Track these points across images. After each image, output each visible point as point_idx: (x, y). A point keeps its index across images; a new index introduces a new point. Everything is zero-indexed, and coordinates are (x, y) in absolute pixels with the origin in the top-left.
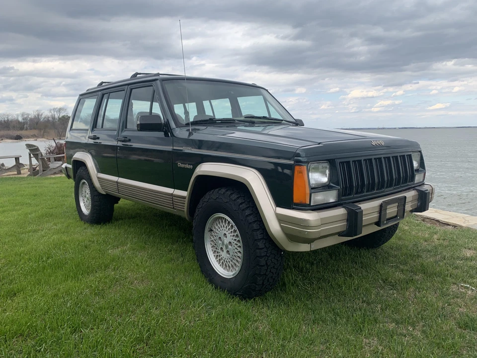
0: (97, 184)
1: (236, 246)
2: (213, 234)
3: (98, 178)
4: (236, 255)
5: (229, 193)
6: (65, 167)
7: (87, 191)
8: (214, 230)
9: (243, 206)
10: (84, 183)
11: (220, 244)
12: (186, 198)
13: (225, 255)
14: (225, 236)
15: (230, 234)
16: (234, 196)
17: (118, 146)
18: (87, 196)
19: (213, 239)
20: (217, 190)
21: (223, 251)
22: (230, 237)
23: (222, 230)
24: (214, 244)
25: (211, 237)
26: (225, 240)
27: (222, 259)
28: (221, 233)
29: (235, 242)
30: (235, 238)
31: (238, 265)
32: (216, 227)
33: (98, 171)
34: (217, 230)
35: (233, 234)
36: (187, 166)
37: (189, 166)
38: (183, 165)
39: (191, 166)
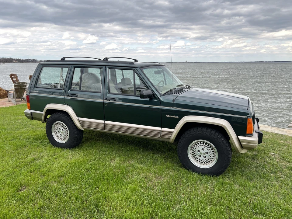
0: (78, 124)
1: (211, 154)
2: (193, 149)
3: (79, 121)
4: (210, 157)
5: (209, 130)
6: (30, 112)
7: (62, 128)
8: (194, 147)
9: (220, 136)
10: (57, 123)
11: (199, 153)
12: (172, 132)
13: (202, 158)
14: (203, 149)
15: (207, 149)
16: (213, 132)
17: (106, 103)
18: (61, 131)
19: (192, 151)
20: (200, 129)
21: (201, 156)
22: (206, 150)
23: (200, 147)
24: (193, 154)
25: (191, 150)
26: (202, 152)
27: (199, 160)
28: (200, 148)
29: (210, 152)
30: (210, 150)
31: (212, 162)
32: (196, 146)
33: (78, 116)
34: (197, 147)
35: (209, 148)
36: (174, 117)
37: (176, 117)
38: (170, 116)
39: (178, 117)
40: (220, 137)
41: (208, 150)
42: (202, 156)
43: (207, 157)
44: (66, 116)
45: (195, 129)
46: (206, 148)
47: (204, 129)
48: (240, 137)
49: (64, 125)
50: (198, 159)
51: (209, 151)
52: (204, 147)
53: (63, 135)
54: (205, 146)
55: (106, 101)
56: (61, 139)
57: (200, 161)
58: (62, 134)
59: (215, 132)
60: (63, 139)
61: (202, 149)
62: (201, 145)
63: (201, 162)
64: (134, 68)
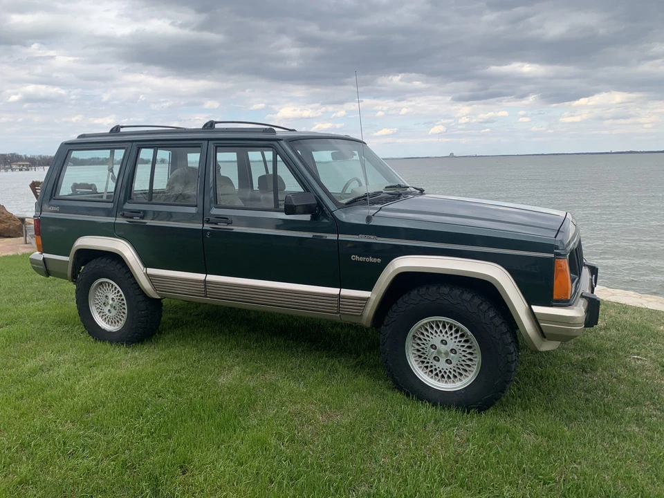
0: (145, 284)
1: (463, 353)
2: (419, 341)
3: (148, 276)
4: (463, 363)
5: (457, 292)
6: (42, 259)
7: (111, 296)
8: (421, 337)
9: (484, 307)
10: (101, 283)
11: (434, 352)
12: (367, 299)
13: (442, 365)
14: (444, 342)
15: (454, 340)
16: (467, 296)
17: (208, 230)
18: (111, 302)
19: (417, 347)
20: (433, 289)
21: (438, 361)
22: (452, 343)
23: (437, 335)
24: (419, 353)
25: (414, 345)
26: (442, 348)
27: (436, 369)
28: (436, 340)
29: (463, 349)
30: (462, 344)
31: (467, 374)
32: (425, 333)
33: (146, 265)
34: (428, 336)
35: (458, 339)
36: (370, 259)
37: (375, 260)
38: (361, 259)
39: (379, 260)
40: (485, 309)
41: (457, 344)
42: (443, 360)
43: (454, 363)
44: (119, 266)
45: (423, 290)
46: (450, 338)
47: (445, 290)
48: (536, 309)
49: (116, 288)
50: (433, 369)
51: (459, 347)
52: (446, 336)
53: (114, 312)
54: (449, 333)
55: (207, 227)
56: (110, 323)
57: (438, 371)
58: (112, 310)
59: (473, 297)
60: (115, 323)
61: (442, 341)
62: (438, 331)
63: (440, 375)
64: (275, 143)
